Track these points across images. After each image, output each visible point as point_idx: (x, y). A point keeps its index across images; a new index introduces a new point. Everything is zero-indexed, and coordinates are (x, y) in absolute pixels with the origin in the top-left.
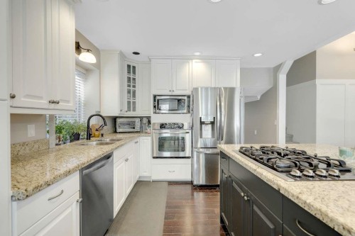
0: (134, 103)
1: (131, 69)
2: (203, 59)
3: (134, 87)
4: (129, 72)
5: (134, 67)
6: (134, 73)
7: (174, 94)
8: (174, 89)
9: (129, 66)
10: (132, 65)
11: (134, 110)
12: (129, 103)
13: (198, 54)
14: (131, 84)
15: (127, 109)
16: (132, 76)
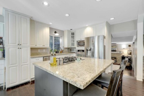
0: (74, 44)
1: (73, 34)
2: (91, 26)
3: (74, 39)
4: (72, 35)
5: (74, 33)
6: (74, 35)
7: (81, 40)
8: (82, 39)
9: (72, 33)
10: (73, 32)
11: (74, 46)
12: (72, 44)
13: (88, 25)
14: (73, 38)
15: (71, 45)
16: (73, 36)
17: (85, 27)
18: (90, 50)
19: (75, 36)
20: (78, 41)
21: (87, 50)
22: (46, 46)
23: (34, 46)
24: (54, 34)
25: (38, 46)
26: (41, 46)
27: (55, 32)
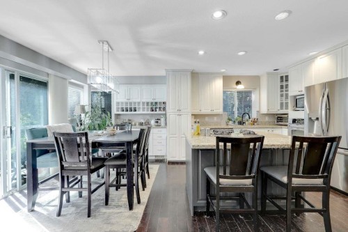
0: (287, 103)
1: (285, 79)
2: (327, 53)
3: (287, 91)
4: (282, 81)
5: (287, 77)
6: (287, 80)
7: (302, 93)
8: (303, 90)
9: (282, 77)
10: (284, 75)
11: (287, 108)
12: (282, 104)
14: (284, 89)
15: (279, 108)
16: (284, 83)
17: (313, 59)
18: (317, 119)
19: (289, 83)
20: (295, 96)
21: (310, 119)
22: (216, 112)
23: (197, 112)
24: (235, 86)
25: (204, 111)
26: (208, 112)
27: (238, 83)
